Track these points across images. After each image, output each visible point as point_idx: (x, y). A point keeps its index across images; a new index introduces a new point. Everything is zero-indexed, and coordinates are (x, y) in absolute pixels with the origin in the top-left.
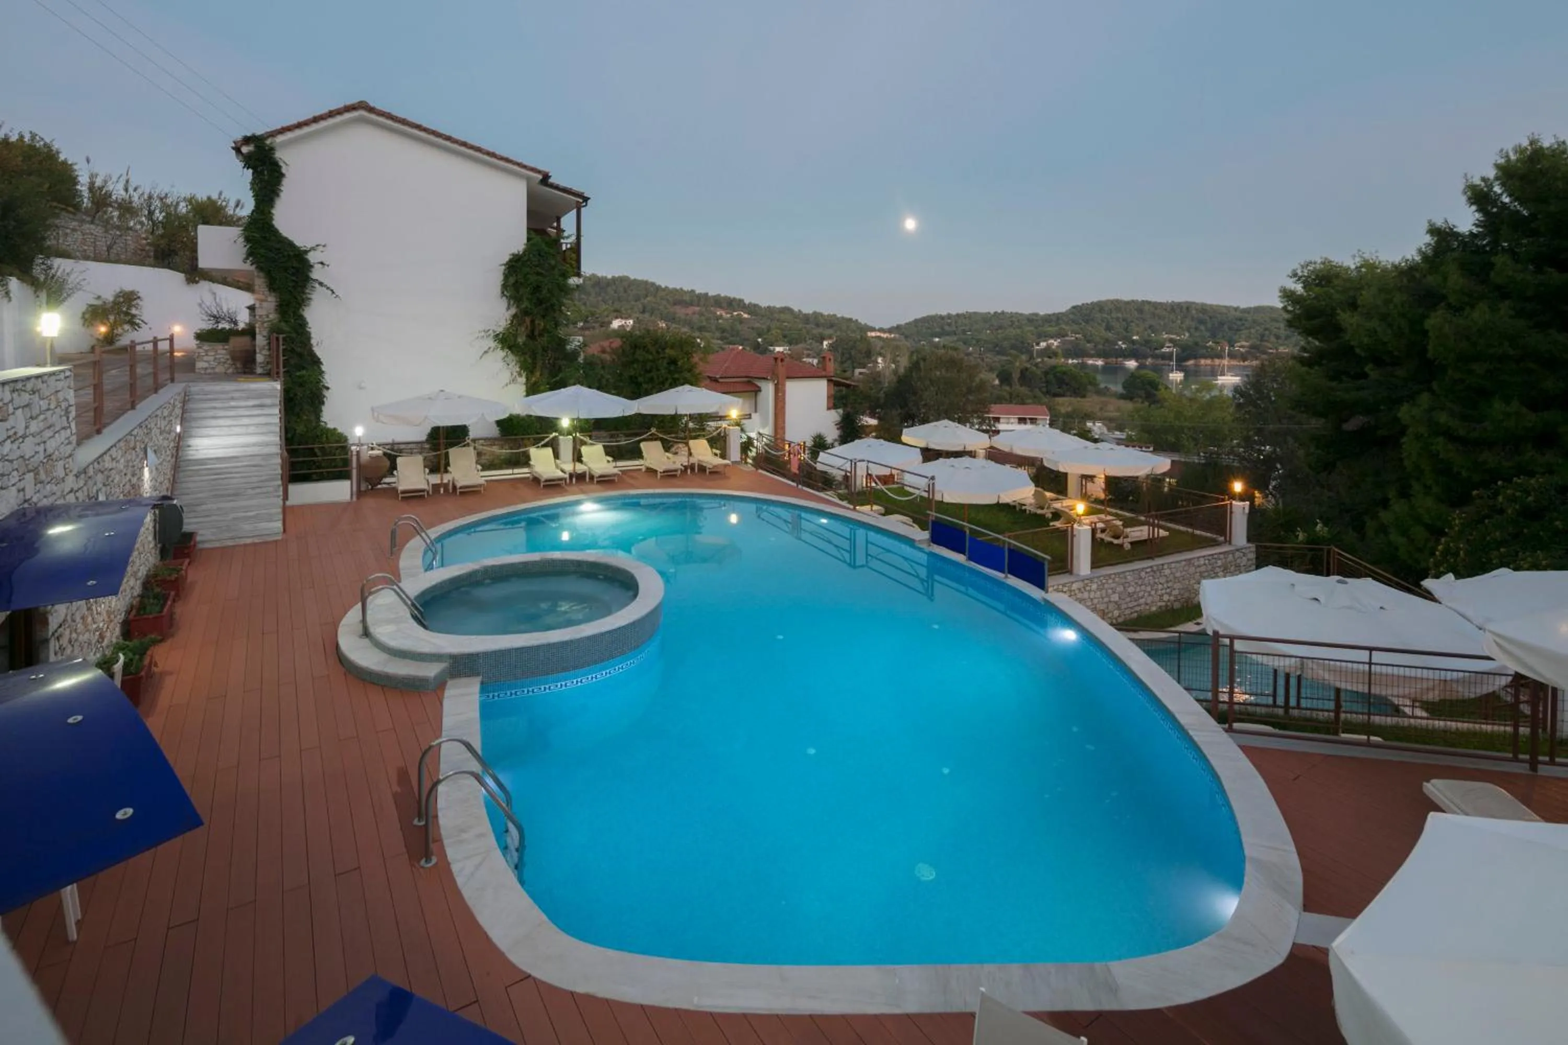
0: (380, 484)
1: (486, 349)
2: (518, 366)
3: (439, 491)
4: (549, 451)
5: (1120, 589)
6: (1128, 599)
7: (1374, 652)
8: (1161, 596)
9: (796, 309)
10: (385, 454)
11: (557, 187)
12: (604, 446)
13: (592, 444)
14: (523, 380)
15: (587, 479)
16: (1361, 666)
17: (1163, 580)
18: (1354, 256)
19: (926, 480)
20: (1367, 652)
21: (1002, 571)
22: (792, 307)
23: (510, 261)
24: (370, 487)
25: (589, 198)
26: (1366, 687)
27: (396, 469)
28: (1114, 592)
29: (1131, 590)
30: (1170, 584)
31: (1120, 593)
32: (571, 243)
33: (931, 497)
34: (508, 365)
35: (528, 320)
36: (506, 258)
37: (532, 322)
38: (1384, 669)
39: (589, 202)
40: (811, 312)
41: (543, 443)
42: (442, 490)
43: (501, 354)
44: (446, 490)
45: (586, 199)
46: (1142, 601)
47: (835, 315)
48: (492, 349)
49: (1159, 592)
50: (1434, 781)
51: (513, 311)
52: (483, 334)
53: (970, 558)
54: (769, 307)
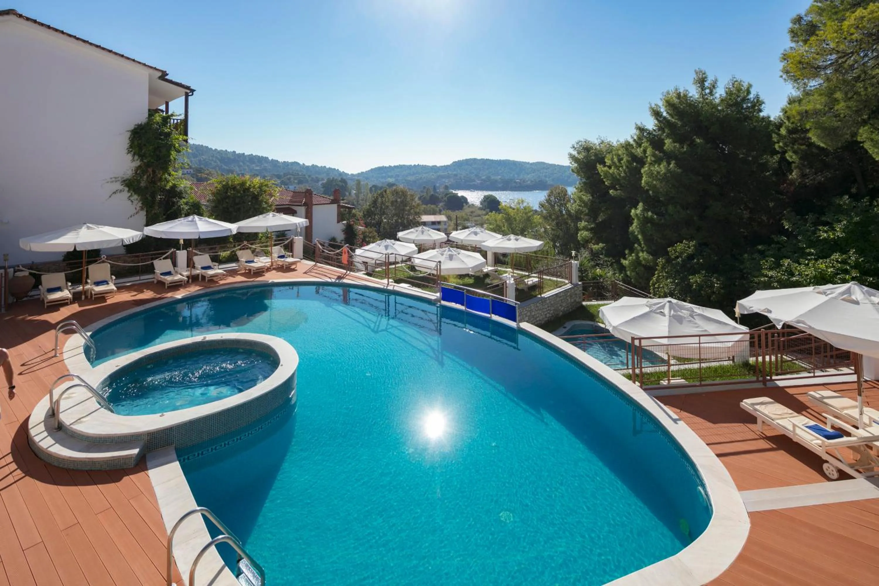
0: (26, 297)
1: (115, 191)
2: (141, 202)
3: (81, 298)
4: (169, 261)
5: (529, 314)
6: (532, 319)
7: (701, 337)
8: (546, 315)
9: (301, 163)
10: (30, 274)
11: (171, 82)
12: (210, 255)
13: (200, 255)
14: (144, 213)
15: (200, 279)
16: (696, 345)
17: (546, 306)
18: (597, 139)
19: (436, 263)
20: (698, 338)
21: (489, 313)
22: (298, 162)
23: (135, 129)
24: (15, 300)
25: (195, 90)
26: (698, 355)
27: (41, 284)
28: (526, 316)
29: (533, 314)
30: (549, 308)
31: (529, 316)
32: (180, 120)
33: (438, 273)
34: (132, 202)
35: (150, 170)
36: (132, 127)
37: (154, 172)
38: (707, 345)
39: (194, 92)
40: (310, 165)
41: (164, 256)
42: (83, 297)
43: (126, 194)
44: (86, 297)
45: (193, 91)
46: (538, 319)
47: (325, 167)
48: (118, 191)
49: (545, 313)
50: (745, 400)
51: (138, 163)
52: (114, 179)
53: (468, 307)
54: (284, 162)
